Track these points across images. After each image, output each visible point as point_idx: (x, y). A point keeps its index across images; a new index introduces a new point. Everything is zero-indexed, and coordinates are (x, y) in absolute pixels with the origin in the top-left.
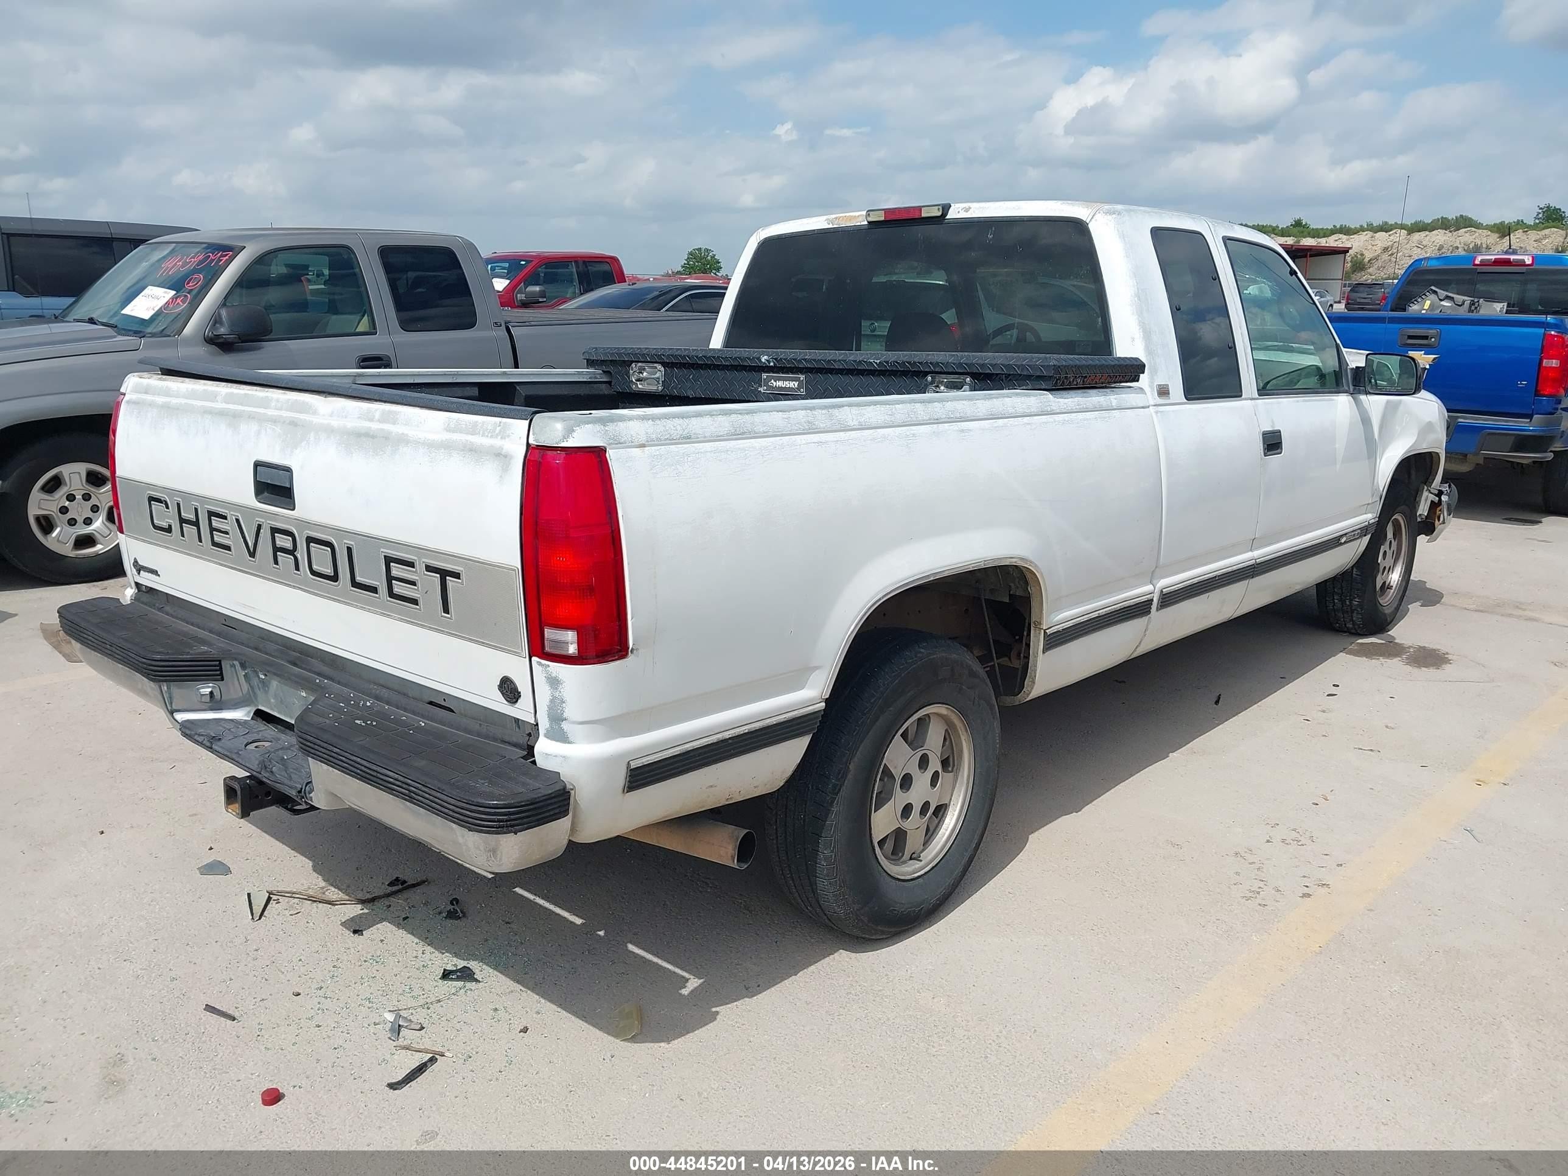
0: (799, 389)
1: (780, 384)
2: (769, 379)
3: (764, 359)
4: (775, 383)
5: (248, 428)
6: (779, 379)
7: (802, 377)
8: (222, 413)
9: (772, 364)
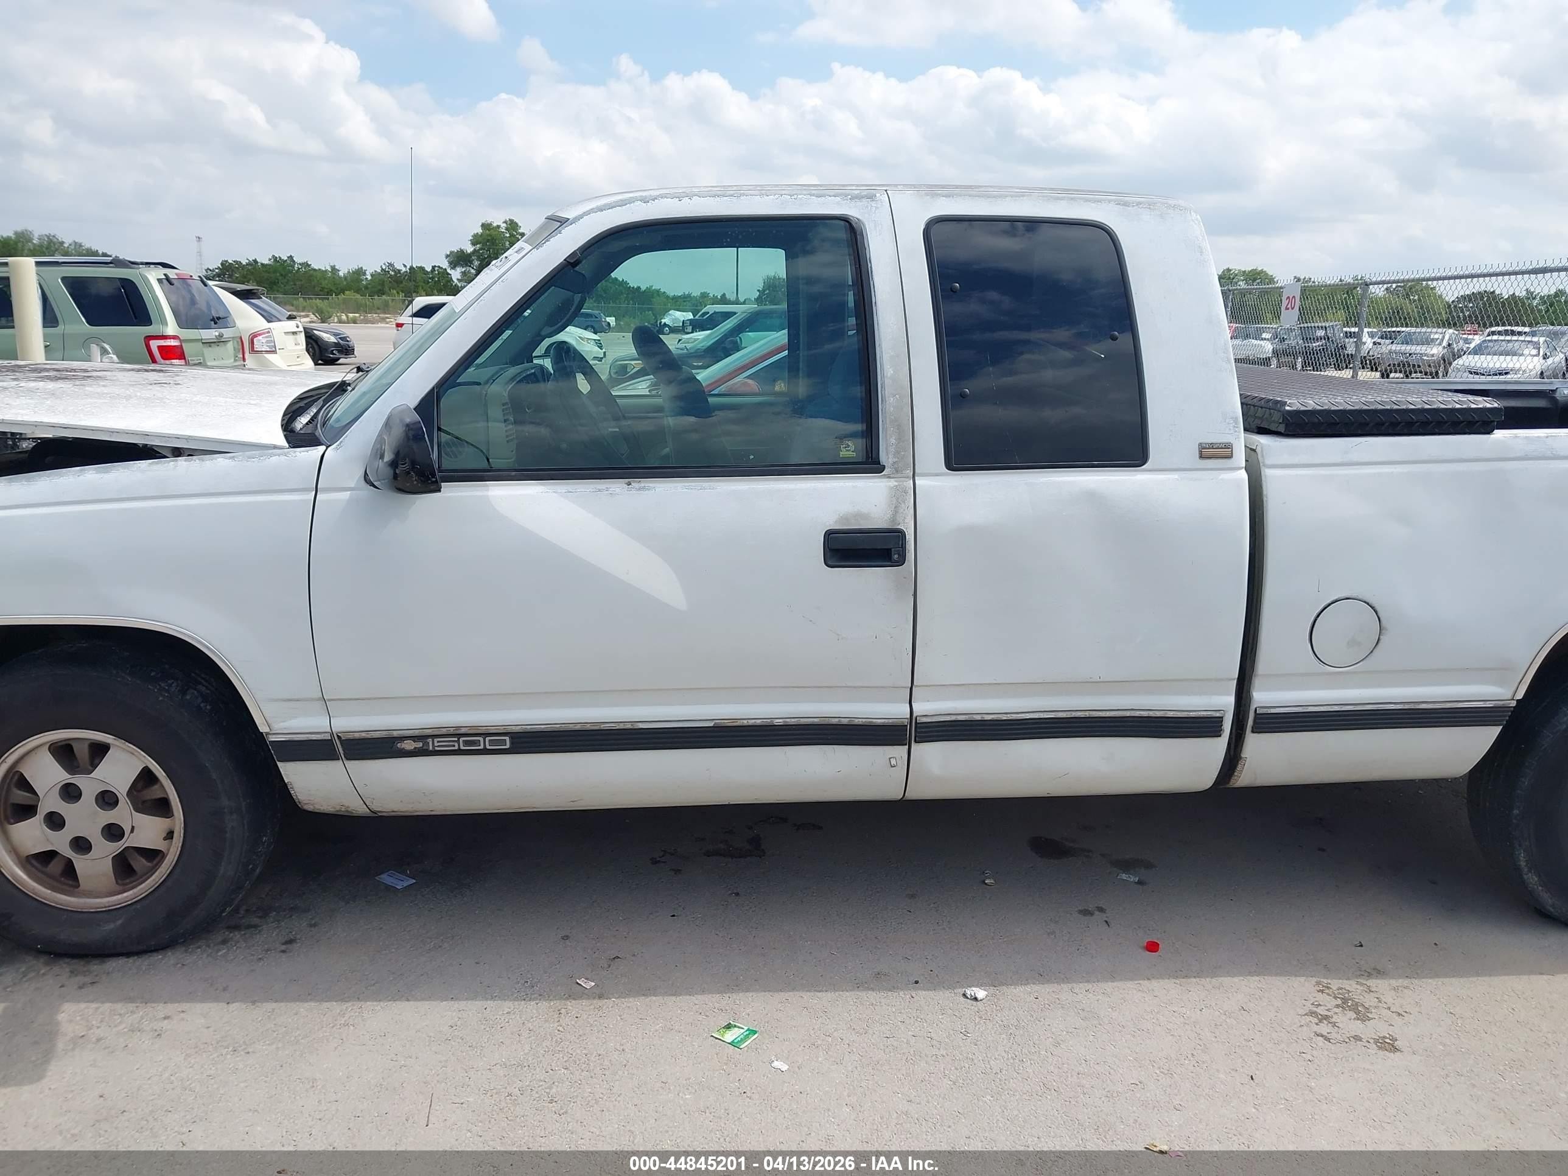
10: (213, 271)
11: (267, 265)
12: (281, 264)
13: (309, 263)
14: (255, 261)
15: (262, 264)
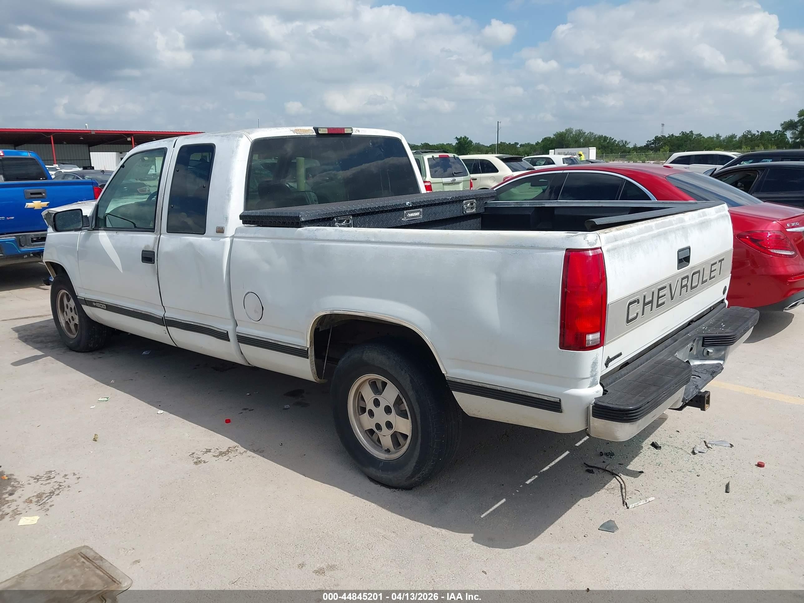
0: (420, 215)
1: (412, 215)
2: (407, 213)
3: (407, 203)
4: (410, 215)
5: (672, 237)
6: (412, 212)
7: (421, 210)
8: (659, 235)
9: (411, 205)
10: (651, 141)
11: (678, 137)
12: (686, 135)
13: (701, 134)
14: (672, 135)
15: (675, 136)
